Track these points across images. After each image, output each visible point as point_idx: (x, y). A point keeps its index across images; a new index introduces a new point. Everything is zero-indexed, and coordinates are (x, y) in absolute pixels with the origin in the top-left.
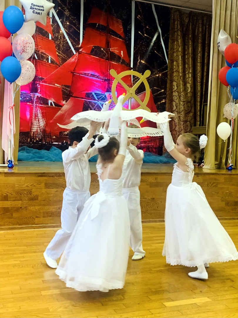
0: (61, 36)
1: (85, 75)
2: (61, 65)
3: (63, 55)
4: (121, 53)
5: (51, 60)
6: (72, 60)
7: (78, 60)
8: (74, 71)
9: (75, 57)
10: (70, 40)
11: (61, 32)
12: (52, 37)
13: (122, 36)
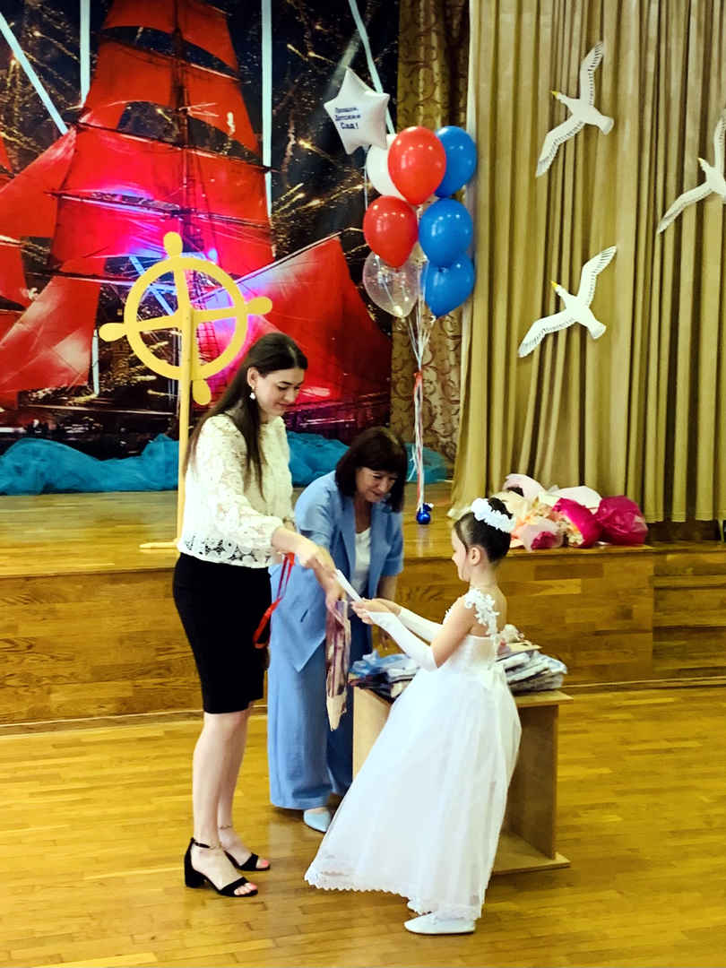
0: (14, 78)
1: (102, 200)
2: (18, 172)
3: (21, 140)
4: (227, 119)
6: (56, 153)
7: (76, 151)
8: (62, 187)
9: (65, 144)
10: (46, 89)
11: (13, 63)
13: (230, 64)
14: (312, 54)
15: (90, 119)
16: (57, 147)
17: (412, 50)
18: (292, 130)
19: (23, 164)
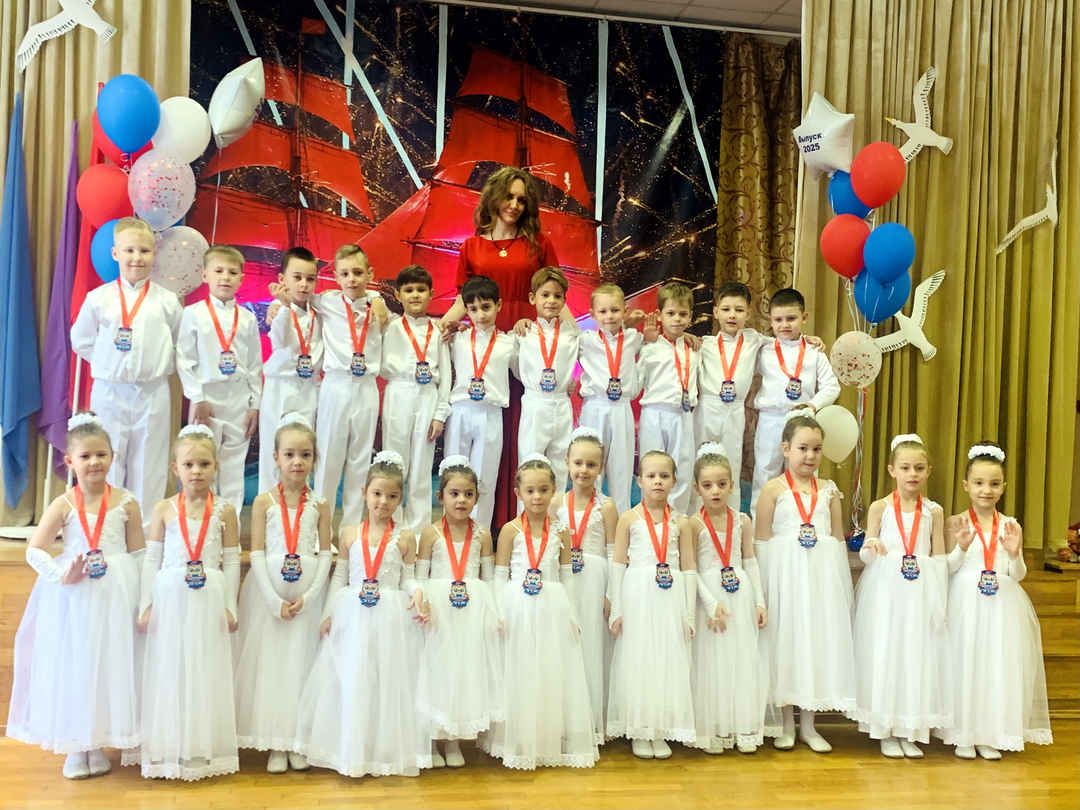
0: (378, 139)
1: (451, 249)
2: (379, 222)
4: (564, 178)
5: (348, 209)
8: (416, 236)
9: (421, 198)
10: (405, 149)
11: (377, 125)
12: (351, 143)
14: (642, 121)
15: (444, 176)
17: (734, 119)
18: (622, 188)
19: (384, 215)
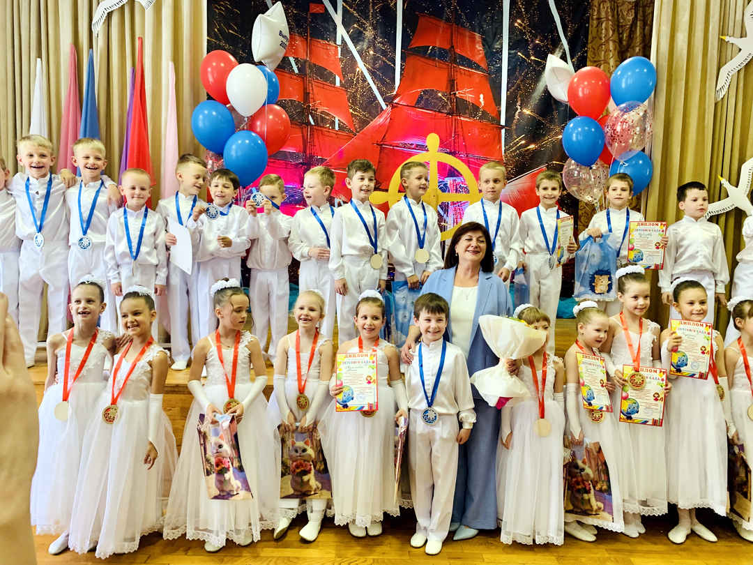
0: (358, 78)
1: (404, 147)
2: (358, 132)
3: (361, 114)
5: (339, 125)
6: (379, 120)
7: (391, 119)
9: (385, 116)
10: (375, 84)
11: (358, 70)
12: (341, 81)
13: (483, 65)
14: (533, 58)
15: (400, 101)
16: (380, 117)
17: (596, 54)
18: (519, 103)
19: (361, 128)
